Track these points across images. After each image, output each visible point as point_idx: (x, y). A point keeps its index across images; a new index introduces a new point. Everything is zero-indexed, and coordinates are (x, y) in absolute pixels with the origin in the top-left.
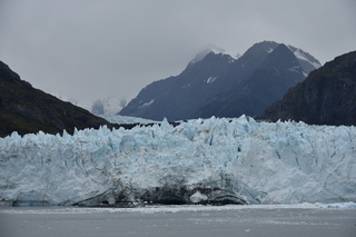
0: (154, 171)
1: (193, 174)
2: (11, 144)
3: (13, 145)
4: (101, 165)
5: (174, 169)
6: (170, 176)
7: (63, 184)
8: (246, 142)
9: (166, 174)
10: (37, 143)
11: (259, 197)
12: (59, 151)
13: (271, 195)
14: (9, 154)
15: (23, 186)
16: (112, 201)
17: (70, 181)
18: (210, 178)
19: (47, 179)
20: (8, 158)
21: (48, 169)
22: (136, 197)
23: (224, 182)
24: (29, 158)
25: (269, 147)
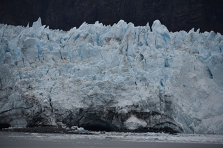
0: (75, 88)
1: (124, 94)
5: (101, 85)
6: (96, 94)
8: (178, 56)
9: (91, 92)
11: (192, 125)
13: (205, 123)
16: (22, 123)
18: (149, 99)
22: (58, 121)
23: (164, 105)
25: (200, 63)
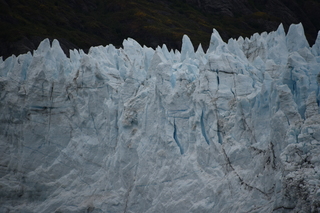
2: (33, 73)
3: (41, 78)
4: (263, 140)
7: (167, 190)
10: (104, 72)
12: (160, 96)
14: (29, 103)
15: (65, 195)
17: (184, 184)
19: (127, 175)
20: (26, 115)
21: (130, 148)
24: (83, 114)
